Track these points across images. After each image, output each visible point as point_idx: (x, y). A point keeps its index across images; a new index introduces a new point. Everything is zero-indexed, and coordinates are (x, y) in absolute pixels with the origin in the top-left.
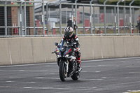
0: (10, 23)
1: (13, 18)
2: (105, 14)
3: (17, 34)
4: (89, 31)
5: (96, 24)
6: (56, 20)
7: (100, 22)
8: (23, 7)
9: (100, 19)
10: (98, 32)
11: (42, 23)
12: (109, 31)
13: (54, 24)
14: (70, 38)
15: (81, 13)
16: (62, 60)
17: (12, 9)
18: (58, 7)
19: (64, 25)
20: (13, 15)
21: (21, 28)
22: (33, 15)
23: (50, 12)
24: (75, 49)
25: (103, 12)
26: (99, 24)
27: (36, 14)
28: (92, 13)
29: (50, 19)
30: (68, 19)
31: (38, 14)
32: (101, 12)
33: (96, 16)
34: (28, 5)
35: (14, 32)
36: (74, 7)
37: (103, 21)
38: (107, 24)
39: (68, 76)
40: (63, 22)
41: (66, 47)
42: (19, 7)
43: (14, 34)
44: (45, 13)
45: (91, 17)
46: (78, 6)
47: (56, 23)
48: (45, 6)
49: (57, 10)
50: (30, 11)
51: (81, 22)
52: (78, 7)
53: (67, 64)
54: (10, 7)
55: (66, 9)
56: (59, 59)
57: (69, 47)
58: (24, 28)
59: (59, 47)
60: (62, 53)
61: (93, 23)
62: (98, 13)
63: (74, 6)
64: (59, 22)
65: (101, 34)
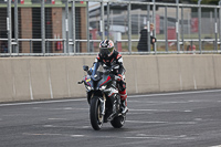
0: (49, 34)
1: (54, 25)
2: (200, 19)
3: (61, 50)
4: (175, 47)
5: (185, 36)
6: (122, 29)
7: (192, 33)
8: (70, 8)
9: (192, 27)
10: (189, 48)
11: (101, 34)
12: (205, 46)
13: (119, 34)
14: (108, 58)
15: (162, 18)
16: (94, 95)
17: (53, 11)
18: (125, 8)
19: (135, 36)
20: (55, 21)
21: (67, 42)
22: (86, 20)
23: (112, 16)
24: (116, 77)
25: (197, 16)
26: (189, 35)
27: (91, 20)
28: (180, 18)
29: (113, 28)
30: (142, 27)
31: (94, 19)
32: (193, 16)
33: (186, 22)
34: (78, 5)
35: (56, 48)
36: (151, 9)
37: (197, 31)
38: (203, 35)
39: (105, 121)
40: (134, 32)
41: (101, 73)
42: (64, 8)
43: (57, 50)
44: (105, 17)
45: (177, 24)
46: (157, 7)
47: (123, 34)
48: (105, 7)
49: (124, 13)
50: (82, 15)
51: (162, 32)
52: (157, 9)
53: (104, 101)
54: (50, 8)
55: (139, 11)
56: (90, 93)
57: (106, 74)
58: (72, 41)
59: (90, 73)
60: (95, 83)
61: (182, 34)
62: (189, 18)
63: (151, 6)
64: (127, 33)
65: (194, 51)
